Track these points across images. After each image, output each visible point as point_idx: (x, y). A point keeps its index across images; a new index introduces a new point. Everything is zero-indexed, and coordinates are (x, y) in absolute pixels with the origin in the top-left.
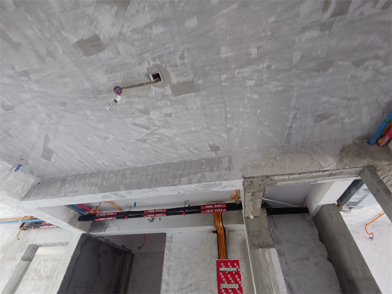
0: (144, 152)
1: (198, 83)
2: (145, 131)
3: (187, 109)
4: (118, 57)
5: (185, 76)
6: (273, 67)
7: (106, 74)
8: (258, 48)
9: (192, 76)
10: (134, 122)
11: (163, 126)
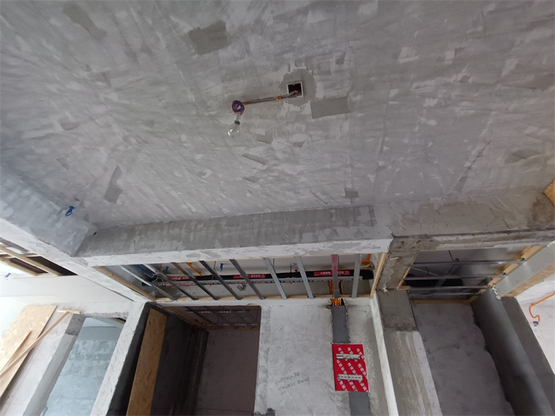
0: (250, 195)
1: (354, 99)
2: (260, 166)
3: (327, 137)
4: (246, 56)
5: (338, 89)
6: (470, 81)
7: (223, 82)
8: (457, 51)
9: (347, 89)
10: (246, 153)
11: (287, 161)
